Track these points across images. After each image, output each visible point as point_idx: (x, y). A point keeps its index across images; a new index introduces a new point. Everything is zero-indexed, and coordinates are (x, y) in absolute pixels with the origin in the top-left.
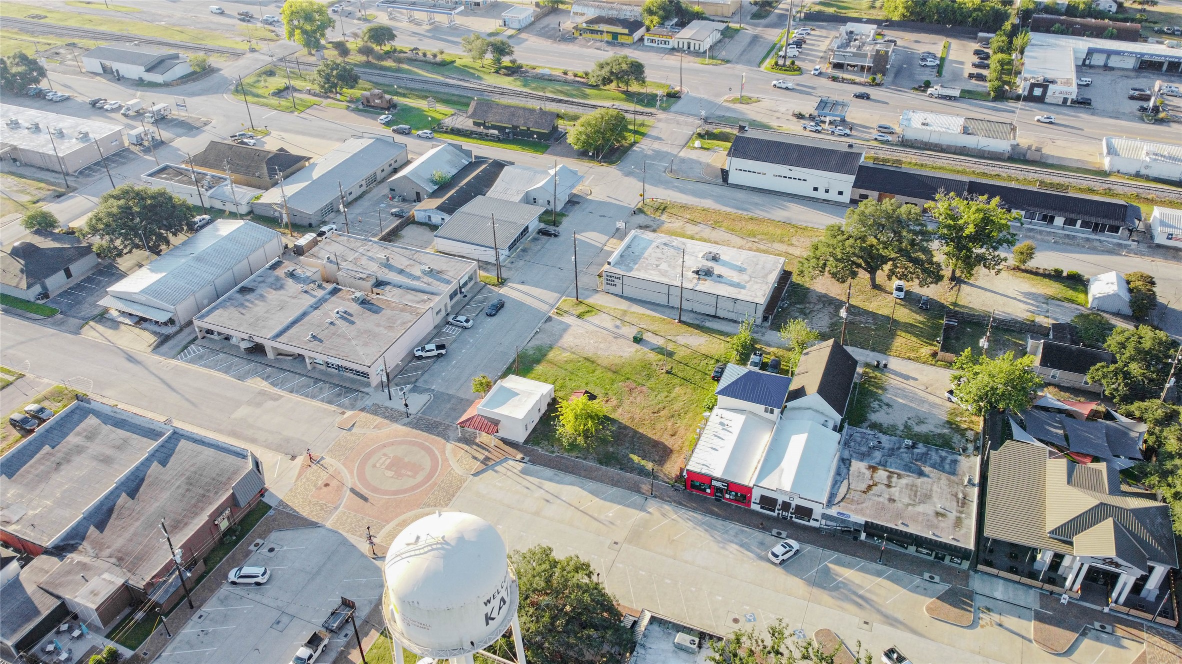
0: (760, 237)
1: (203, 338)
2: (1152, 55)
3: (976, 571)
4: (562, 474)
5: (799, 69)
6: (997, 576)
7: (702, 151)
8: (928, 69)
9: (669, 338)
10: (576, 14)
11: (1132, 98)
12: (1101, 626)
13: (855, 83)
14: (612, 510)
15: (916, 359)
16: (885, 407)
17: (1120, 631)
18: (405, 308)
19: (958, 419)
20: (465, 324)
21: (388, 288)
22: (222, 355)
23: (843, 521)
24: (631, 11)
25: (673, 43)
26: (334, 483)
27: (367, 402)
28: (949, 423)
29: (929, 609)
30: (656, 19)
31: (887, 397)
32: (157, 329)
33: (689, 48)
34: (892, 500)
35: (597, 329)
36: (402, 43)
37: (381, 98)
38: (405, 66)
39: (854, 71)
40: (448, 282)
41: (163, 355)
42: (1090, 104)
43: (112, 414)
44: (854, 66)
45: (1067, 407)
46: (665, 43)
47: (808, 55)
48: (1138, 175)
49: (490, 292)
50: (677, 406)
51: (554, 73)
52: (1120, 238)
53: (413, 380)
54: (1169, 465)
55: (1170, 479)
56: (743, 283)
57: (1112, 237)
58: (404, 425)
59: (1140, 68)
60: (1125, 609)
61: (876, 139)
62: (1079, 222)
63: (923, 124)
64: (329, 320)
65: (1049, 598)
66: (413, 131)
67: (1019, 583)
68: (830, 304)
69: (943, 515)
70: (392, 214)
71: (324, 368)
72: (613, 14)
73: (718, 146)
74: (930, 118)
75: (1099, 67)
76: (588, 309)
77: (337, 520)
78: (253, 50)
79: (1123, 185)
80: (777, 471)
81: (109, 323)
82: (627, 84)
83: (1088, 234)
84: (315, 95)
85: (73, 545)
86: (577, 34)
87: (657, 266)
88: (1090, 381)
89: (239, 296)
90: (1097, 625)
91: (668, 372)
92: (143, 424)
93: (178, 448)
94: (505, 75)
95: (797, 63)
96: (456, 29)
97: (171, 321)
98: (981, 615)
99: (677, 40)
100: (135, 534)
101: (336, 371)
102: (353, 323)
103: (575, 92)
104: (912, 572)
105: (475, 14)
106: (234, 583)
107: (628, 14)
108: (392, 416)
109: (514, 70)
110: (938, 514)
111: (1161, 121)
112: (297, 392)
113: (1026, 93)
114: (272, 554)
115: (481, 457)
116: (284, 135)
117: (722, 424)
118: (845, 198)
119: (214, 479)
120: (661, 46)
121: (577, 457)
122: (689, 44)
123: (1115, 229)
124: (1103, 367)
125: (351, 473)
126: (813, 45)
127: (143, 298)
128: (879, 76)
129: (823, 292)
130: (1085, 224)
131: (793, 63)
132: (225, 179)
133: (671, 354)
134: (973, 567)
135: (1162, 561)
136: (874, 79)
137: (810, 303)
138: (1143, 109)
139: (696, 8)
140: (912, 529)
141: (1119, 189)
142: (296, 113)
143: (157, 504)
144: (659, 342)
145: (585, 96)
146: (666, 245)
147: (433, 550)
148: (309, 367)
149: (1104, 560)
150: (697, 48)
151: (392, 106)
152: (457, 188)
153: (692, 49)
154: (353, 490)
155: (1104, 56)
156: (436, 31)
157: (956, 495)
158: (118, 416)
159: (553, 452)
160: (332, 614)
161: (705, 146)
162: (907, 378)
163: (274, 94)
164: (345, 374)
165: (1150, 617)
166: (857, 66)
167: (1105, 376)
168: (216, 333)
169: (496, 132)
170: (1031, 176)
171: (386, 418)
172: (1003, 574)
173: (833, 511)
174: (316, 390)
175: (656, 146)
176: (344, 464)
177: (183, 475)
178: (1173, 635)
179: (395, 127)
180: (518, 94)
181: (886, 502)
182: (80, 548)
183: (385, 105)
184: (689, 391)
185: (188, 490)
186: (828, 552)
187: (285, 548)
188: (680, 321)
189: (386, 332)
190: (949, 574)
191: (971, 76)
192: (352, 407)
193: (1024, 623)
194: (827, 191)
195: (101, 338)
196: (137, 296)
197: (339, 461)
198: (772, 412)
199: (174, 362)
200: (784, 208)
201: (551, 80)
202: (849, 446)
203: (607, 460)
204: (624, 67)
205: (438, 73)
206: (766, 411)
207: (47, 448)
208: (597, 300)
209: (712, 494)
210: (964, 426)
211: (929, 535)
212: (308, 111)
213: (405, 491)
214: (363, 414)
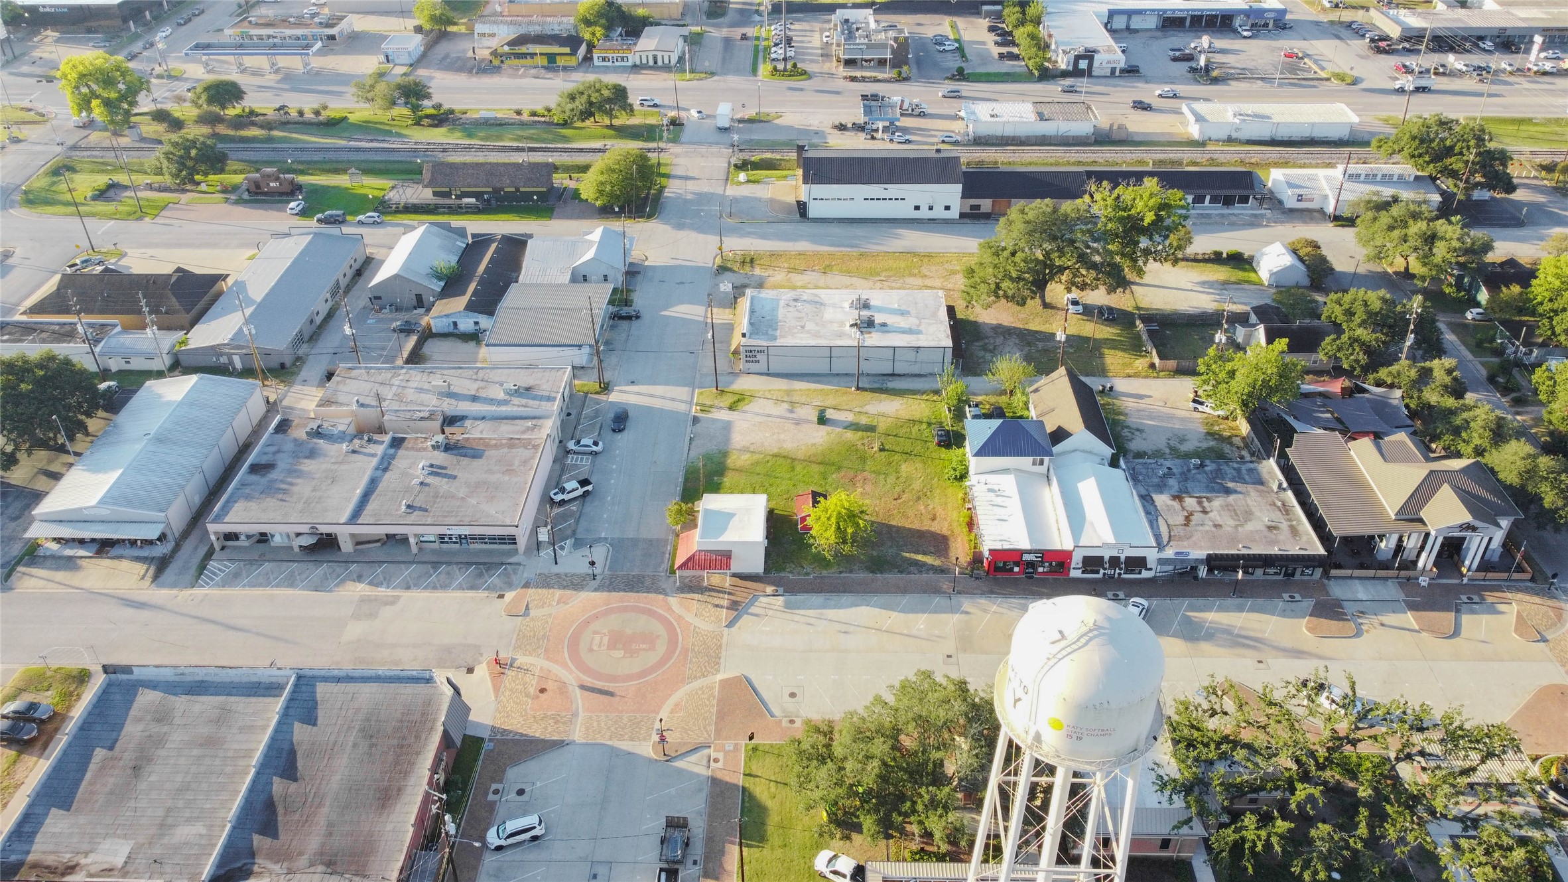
0: (884, 274)
1: (223, 548)
2: (1174, 11)
3: (1329, 578)
4: (834, 598)
5: (804, 73)
6: (1351, 577)
7: (750, 186)
8: (949, 54)
9: (857, 410)
10: (483, 35)
11: (1175, 59)
12: (1469, 598)
13: (879, 81)
14: (921, 622)
15: (1136, 375)
16: (1137, 433)
17: (1490, 597)
18: (512, 443)
19: (1216, 428)
20: (595, 448)
21: (468, 423)
22: (267, 566)
23: (1182, 561)
24: (560, 24)
25: (633, 59)
26: (550, 686)
27: (525, 575)
28: (1208, 434)
29: (1309, 629)
30: (599, 31)
31: (1132, 421)
32: (145, 553)
33: (656, 63)
34: (1217, 526)
35: (765, 418)
36: (255, 101)
37: (277, 179)
38: (276, 133)
39: (870, 67)
40: (550, 399)
41: (173, 585)
42: (1138, 71)
43: (177, 679)
44: (870, 61)
45: (1321, 389)
46: (622, 59)
47: (804, 54)
48: (1230, 140)
49: (598, 402)
50: (917, 485)
51: (499, 115)
52: (1252, 209)
53: (569, 532)
54: (1458, 421)
55: (1464, 435)
56: (915, 327)
57: (1244, 209)
58: (596, 590)
59: (1163, 26)
60: (1481, 575)
61: (943, 142)
62: (1208, 198)
63: (992, 116)
64: (416, 481)
65: (1409, 584)
66: (349, 218)
67: (1374, 578)
68: (1010, 334)
69: (1275, 528)
70: (394, 330)
71: (437, 546)
72: (535, 30)
73: (767, 176)
74: (998, 107)
75: (1122, 30)
76: (736, 398)
77: (587, 729)
78: (16, 141)
79: (1222, 152)
80: (1087, 525)
81: (49, 563)
82: (611, 117)
83: (1218, 210)
84: (162, 189)
85: (240, 869)
86: (496, 62)
87: (803, 327)
88: (1324, 358)
89: (254, 478)
90: (1464, 598)
91: (882, 450)
92: (237, 680)
93: (318, 696)
94: (430, 126)
95: (799, 65)
96: (318, 74)
97: (162, 538)
98: (1360, 621)
99: (638, 54)
100: (330, 825)
101: (457, 546)
102: (455, 477)
103: (545, 136)
104: (1271, 597)
105: (332, 52)
106: (499, 848)
107: (556, 27)
108: (575, 583)
109: (442, 119)
110: (1270, 528)
111: (1215, 81)
112: (417, 586)
113: (1071, 68)
114: (525, 798)
115: (725, 603)
116: (151, 252)
117: (990, 490)
118: (954, 214)
119: (402, 721)
120: (617, 64)
121: (841, 572)
122: (655, 58)
123: (1244, 200)
124: (1334, 340)
125: (565, 666)
126: (802, 42)
127: (104, 512)
128: (905, 68)
129: (994, 322)
130: (1214, 200)
131: (795, 66)
132: (115, 326)
133: (871, 429)
134: (1326, 575)
135: (1505, 514)
136: (900, 73)
137: (987, 338)
138: (1193, 70)
139: (641, 12)
140: (1257, 550)
141: (1222, 158)
142: (147, 219)
143: (338, 777)
144: (849, 417)
145: (565, 139)
146: (795, 300)
147: (1091, 639)
148: (414, 549)
149: (1461, 526)
150: (666, 61)
151: (294, 190)
152: (477, 279)
153: (660, 63)
154: (583, 687)
155: (1124, 18)
156: (290, 80)
157: (1274, 505)
158: (189, 679)
159: (807, 574)
160: (662, 842)
161: (752, 178)
162: (1140, 397)
163: (95, 198)
164: (472, 546)
165: (1505, 575)
166: (873, 60)
167: (1340, 349)
168: (243, 537)
169: (473, 200)
170: (1128, 157)
171: (565, 588)
172: (1357, 573)
173: (1169, 553)
174: (443, 577)
175: (692, 186)
176: (548, 659)
177: (349, 728)
178: (1532, 588)
179: (320, 216)
180: (468, 148)
181: (1213, 529)
182: (256, 868)
183: (287, 189)
184: (919, 465)
185: (371, 746)
186: (1177, 601)
187: (539, 784)
188: (858, 388)
189: (507, 478)
190: (1306, 589)
191: (1002, 56)
192: (510, 586)
193: (1401, 616)
194: (931, 208)
195: (50, 585)
196: (92, 512)
197: (538, 656)
198: (1042, 463)
199: (197, 591)
200: (897, 237)
201: (500, 125)
202: (1139, 481)
203: (878, 565)
204: (606, 93)
205: (332, 136)
206: (1034, 463)
207: (99, 754)
208: (744, 384)
209: (1022, 572)
210: (1226, 434)
211: (1275, 551)
212: (163, 213)
213: (653, 669)
214: (531, 591)
